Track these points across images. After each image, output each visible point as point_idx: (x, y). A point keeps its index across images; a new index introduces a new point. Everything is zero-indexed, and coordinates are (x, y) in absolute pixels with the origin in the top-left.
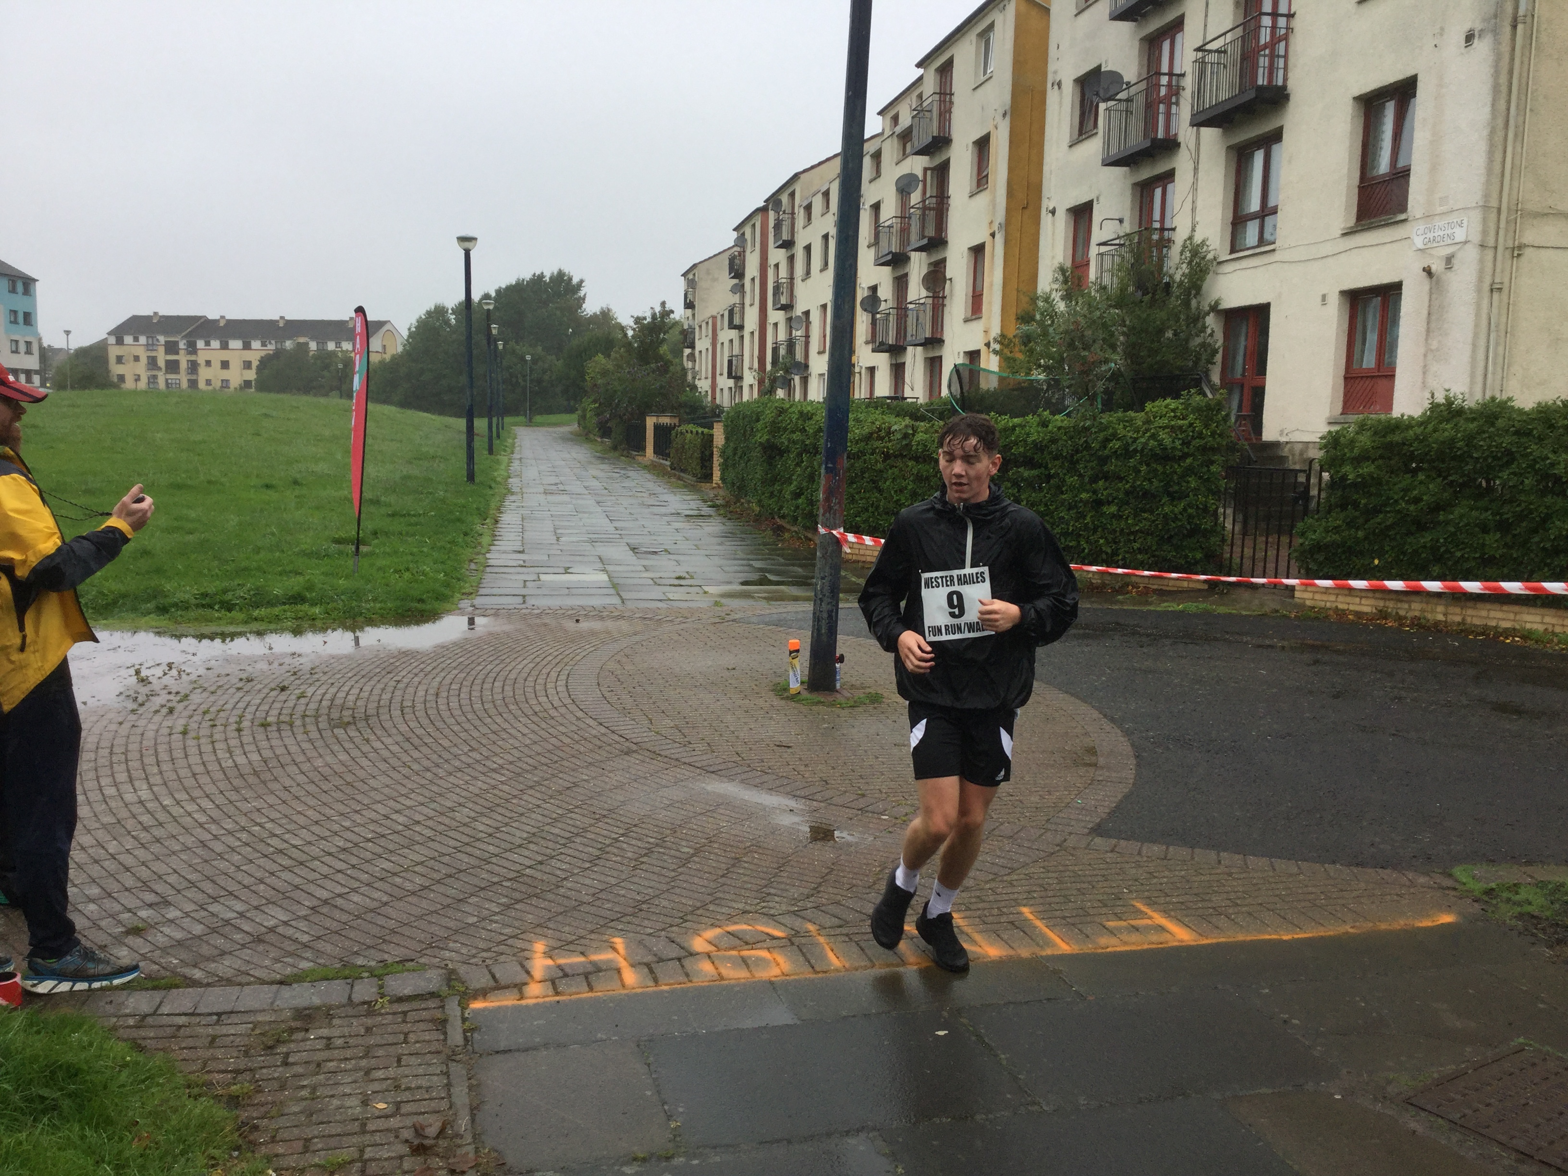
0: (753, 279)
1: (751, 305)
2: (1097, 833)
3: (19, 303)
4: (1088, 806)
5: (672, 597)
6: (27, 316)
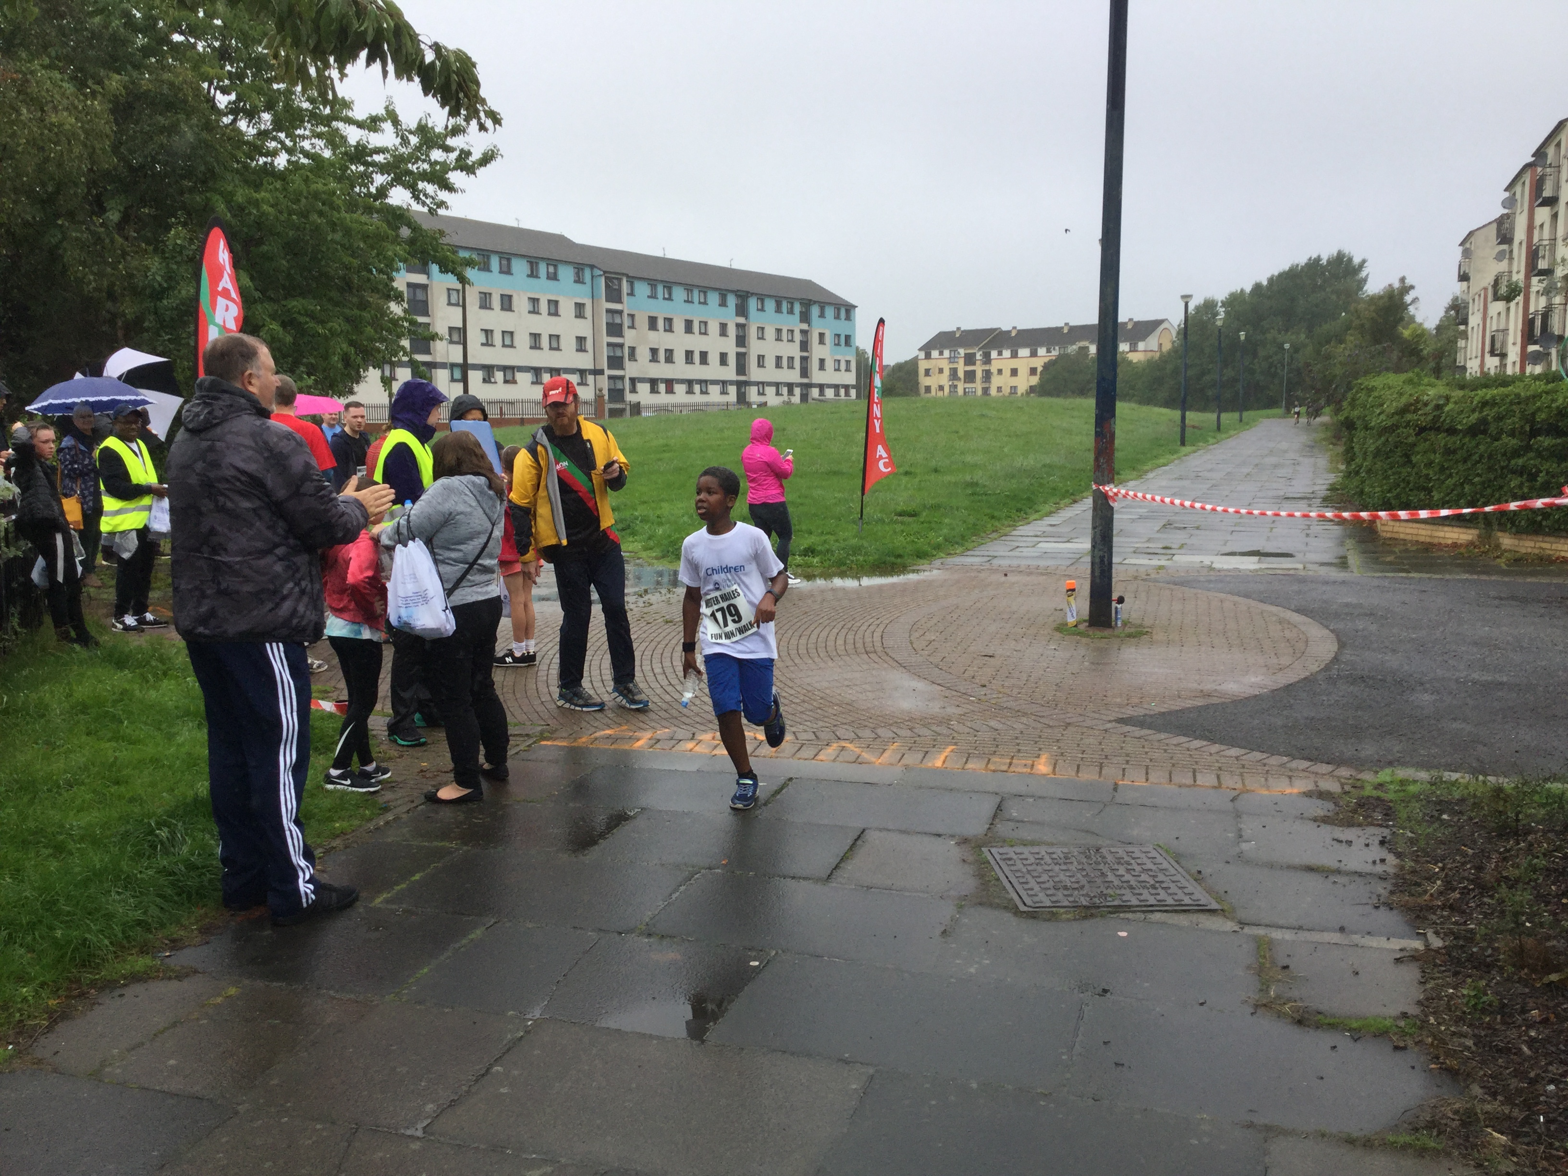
0: (1521, 243)
1: (1518, 270)
2: (1120, 721)
3: (841, 327)
4: (1155, 707)
5: (1126, 562)
6: (848, 338)
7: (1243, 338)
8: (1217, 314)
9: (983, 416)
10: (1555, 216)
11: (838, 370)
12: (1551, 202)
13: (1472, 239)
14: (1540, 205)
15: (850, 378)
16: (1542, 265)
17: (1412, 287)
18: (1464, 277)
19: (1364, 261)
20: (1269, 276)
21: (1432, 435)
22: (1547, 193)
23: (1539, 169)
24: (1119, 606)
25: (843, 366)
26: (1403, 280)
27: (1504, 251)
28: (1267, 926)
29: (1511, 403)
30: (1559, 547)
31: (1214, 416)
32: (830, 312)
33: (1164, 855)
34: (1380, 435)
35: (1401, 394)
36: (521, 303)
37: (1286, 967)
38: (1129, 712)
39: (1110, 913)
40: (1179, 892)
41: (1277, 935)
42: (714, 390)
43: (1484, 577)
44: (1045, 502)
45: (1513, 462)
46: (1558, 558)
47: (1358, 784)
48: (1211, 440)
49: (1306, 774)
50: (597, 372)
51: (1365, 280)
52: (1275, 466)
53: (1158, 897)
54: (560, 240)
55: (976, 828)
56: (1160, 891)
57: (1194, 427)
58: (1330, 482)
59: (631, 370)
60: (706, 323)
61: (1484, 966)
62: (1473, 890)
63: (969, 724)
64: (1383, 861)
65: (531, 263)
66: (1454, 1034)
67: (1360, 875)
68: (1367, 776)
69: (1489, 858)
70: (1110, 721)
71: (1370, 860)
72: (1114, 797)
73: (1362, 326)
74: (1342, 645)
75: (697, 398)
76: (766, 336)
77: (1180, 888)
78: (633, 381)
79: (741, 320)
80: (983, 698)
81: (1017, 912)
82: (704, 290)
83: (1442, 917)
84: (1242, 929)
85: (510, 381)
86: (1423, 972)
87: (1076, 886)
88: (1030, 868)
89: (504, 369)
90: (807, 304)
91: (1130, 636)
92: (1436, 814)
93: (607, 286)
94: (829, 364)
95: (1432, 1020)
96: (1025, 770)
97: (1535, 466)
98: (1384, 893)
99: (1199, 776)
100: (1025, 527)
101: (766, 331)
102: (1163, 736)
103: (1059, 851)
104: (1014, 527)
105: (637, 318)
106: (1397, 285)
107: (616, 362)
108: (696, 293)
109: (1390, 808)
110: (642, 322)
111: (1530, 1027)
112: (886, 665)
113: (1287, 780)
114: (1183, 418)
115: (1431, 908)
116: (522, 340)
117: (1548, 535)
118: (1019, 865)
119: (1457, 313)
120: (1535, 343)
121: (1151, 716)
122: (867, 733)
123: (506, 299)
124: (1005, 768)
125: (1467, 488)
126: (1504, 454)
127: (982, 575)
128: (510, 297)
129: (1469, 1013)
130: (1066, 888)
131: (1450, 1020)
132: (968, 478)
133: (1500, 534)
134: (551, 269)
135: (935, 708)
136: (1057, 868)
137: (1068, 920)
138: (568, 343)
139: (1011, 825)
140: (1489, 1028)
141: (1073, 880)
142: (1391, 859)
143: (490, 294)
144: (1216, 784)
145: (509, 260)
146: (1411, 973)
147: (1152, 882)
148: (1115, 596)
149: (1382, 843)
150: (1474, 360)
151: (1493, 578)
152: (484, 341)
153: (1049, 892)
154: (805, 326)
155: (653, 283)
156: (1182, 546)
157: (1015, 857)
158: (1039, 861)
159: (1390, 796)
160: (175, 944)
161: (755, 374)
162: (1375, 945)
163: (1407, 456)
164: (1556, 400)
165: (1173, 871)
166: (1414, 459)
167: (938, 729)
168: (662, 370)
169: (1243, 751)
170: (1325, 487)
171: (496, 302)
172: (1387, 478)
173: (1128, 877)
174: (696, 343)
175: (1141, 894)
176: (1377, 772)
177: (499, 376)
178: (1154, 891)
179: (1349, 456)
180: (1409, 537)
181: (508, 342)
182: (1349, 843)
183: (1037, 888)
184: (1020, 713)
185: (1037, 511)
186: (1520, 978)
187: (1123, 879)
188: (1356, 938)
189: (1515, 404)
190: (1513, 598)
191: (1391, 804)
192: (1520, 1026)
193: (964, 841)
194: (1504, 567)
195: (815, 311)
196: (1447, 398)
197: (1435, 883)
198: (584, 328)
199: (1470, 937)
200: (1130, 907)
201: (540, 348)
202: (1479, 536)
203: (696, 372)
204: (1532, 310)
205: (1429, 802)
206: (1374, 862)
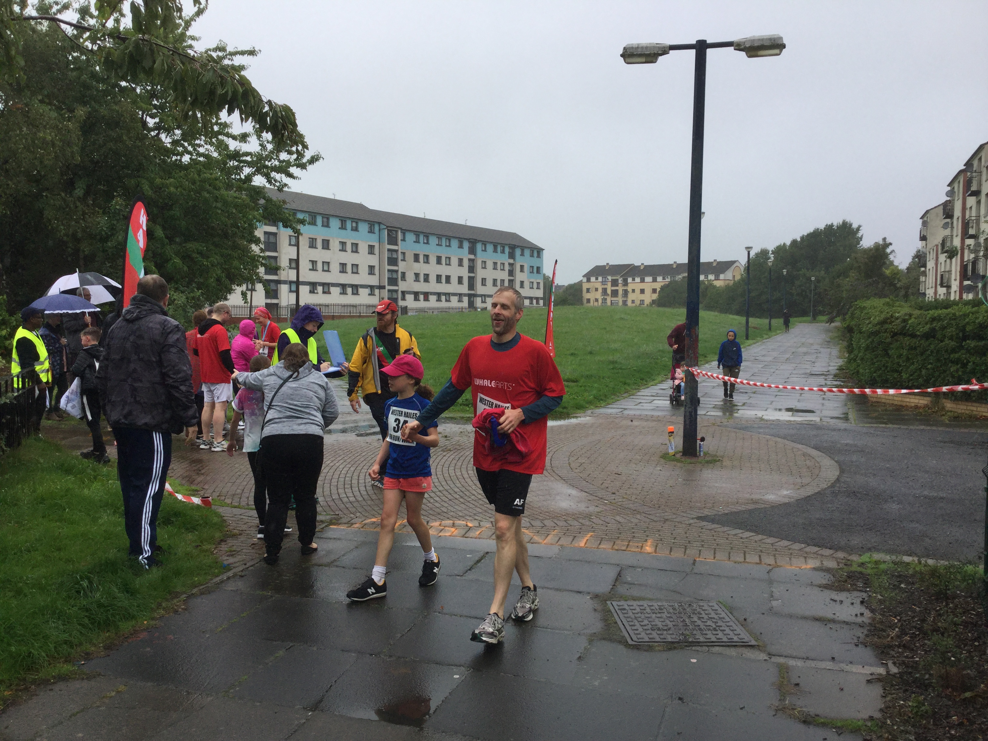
0: (958, 218)
1: (957, 236)
2: (699, 518)
3: (535, 262)
4: (721, 509)
5: (708, 414)
6: (538, 268)
7: (785, 273)
8: (769, 258)
9: (622, 319)
10: (979, 202)
11: (532, 288)
12: (976, 194)
13: (928, 215)
14: (968, 196)
15: (539, 293)
16: (972, 232)
17: (891, 244)
18: (923, 238)
19: (860, 226)
20: (801, 235)
21: (901, 337)
22: (974, 188)
23: (969, 174)
24: (702, 443)
25: (535, 286)
26: (884, 239)
27: (948, 223)
28: (785, 657)
29: (950, 319)
30: (982, 409)
31: (766, 321)
32: (527, 252)
33: (723, 608)
34: (869, 337)
35: (881, 312)
36: (335, 245)
37: (797, 685)
38: (706, 512)
39: (686, 646)
40: (731, 633)
41: (792, 662)
42: (454, 299)
43: (934, 428)
44: (658, 374)
45: (952, 356)
46: (981, 417)
47: (849, 563)
48: (765, 336)
49: (815, 556)
50: (381, 287)
51: (861, 238)
52: (806, 354)
53: (718, 637)
54: (361, 207)
55: (604, 588)
56: (719, 632)
57: (754, 328)
58: (839, 364)
59: (402, 286)
60: (450, 258)
61: (924, 686)
62: (919, 635)
63: (603, 518)
64: (862, 614)
65: (342, 221)
66: (902, 731)
67: (846, 623)
68: (855, 558)
69: (930, 613)
70: (693, 518)
71: (854, 615)
72: (693, 569)
73: (859, 267)
74: (842, 471)
75: (443, 304)
76: (487, 267)
77: (732, 630)
78: (403, 293)
79: (472, 257)
80: (613, 501)
81: (627, 645)
82: (449, 238)
83: (898, 652)
84: (770, 658)
85: (326, 292)
86: (885, 689)
87: (665, 628)
88: (637, 616)
89: (323, 285)
90: (513, 248)
91: (708, 462)
92: (896, 583)
93: (388, 234)
94: (527, 284)
95: (889, 722)
96: (637, 550)
97: (966, 359)
98: (862, 636)
99: (747, 556)
100: (646, 390)
101: (487, 263)
102: (726, 529)
103: (656, 605)
104: (638, 390)
105: (407, 255)
106: (881, 242)
107: (393, 281)
108: (444, 240)
109: (868, 579)
110: (410, 257)
111: (951, 728)
112: (552, 479)
113: (803, 560)
114: (747, 322)
115: (891, 646)
116: (335, 267)
117: (975, 401)
118: (630, 614)
119: (919, 260)
120: (968, 280)
121: (719, 515)
122: (537, 523)
123: (326, 242)
124: (624, 548)
125: (924, 372)
126: (946, 351)
127: (617, 421)
128: (328, 241)
129: (913, 718)
130: (659, 629)
131: (901, 722)
132: (611, 358)
133: (944, 400)
134: (354, 225)
135: (582, 507)
136: (654, 616)
137: (660, 651)
138: (363, 270)
139: (627, 586)
140: (925, 728)
141: (664, 624)
142: (868, 613)
143: (316, 239)
144: (758, 561)
145: (328, 219)
146: (877, 690)
147: (714, 626)
148: (699, 437)
149: (862, 602)
150: (930, 290)
151: (940, 429)
152: (311, 268)
153: (648, 632)
154: (511, 261)
155: (417, 234)
156: (744, 404)
157: (627, 608)
158: (643, 611)
159: (869, 571)
160: (88, 656)
161: (480, 289)
162: (854, 670)
163: (886, 350)
164: (978, 318)
165: (728, 619)
166: (890, 352)
167: (583, 521)
168: (421, 287)
169: (777, 540)
170: (836, 368)
171: (319, 244)
172: (873, 364)
173: (699, 622)
174: (443, 270)
175: (706, 634)
176: (860, 555)
177: (320, 289)
178: (715, 632)
179: (850, 349)
180: (888, 401)
181: (326, 268)
182: (841, 602)
183: (640, 629)
184: (635, 512)
185: (654, 380)
186: (946, 695)
187: (696, 624)
188: (843, 666)
189: (953, 319)
190: (952, 442)
191: (869, 577)
192: (945, 727)
193: (596, 596)
194: (947, 422)
195: (518, 252)
196: (910, 315)
197: (894, 630)
198: (374, 260)
199: (915, 666)
200: (699, 642)
201: (346, 272)
202: (931, 402)
203: (443, 288)
204: (966, 259)
205: (893, 576)
206: (856, 615)
